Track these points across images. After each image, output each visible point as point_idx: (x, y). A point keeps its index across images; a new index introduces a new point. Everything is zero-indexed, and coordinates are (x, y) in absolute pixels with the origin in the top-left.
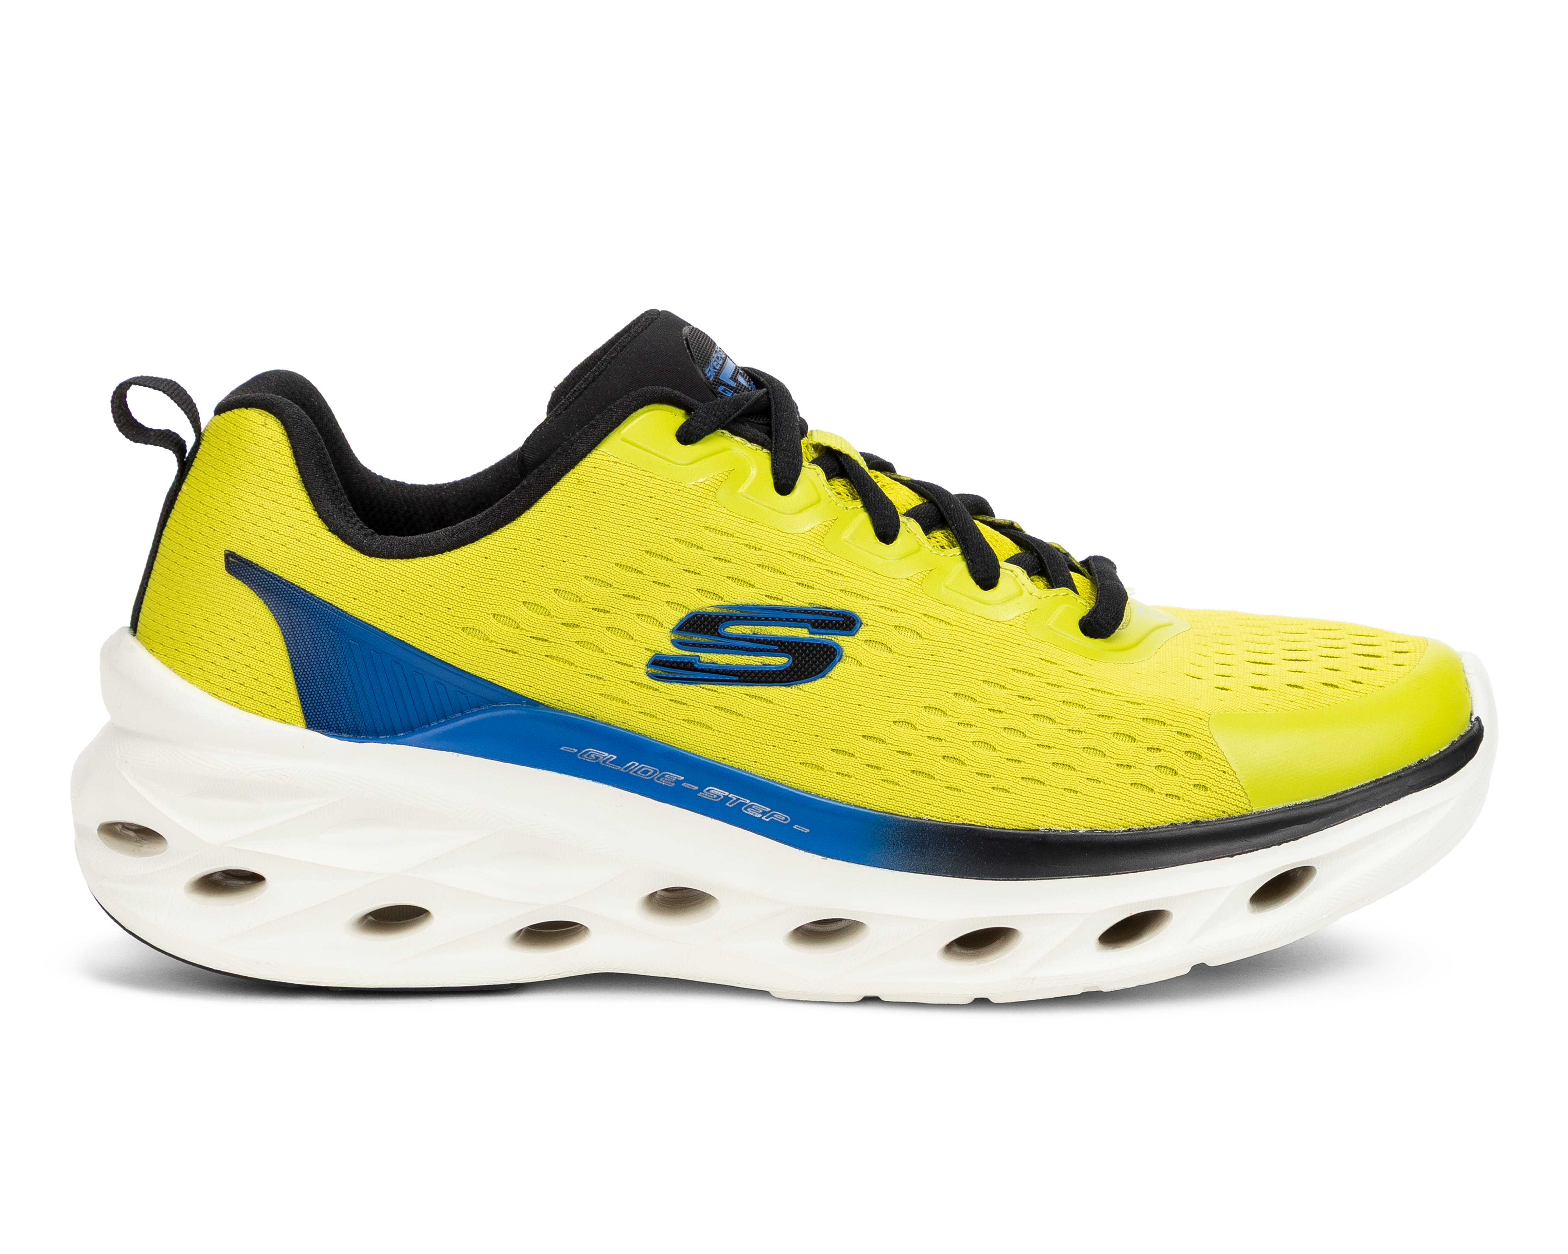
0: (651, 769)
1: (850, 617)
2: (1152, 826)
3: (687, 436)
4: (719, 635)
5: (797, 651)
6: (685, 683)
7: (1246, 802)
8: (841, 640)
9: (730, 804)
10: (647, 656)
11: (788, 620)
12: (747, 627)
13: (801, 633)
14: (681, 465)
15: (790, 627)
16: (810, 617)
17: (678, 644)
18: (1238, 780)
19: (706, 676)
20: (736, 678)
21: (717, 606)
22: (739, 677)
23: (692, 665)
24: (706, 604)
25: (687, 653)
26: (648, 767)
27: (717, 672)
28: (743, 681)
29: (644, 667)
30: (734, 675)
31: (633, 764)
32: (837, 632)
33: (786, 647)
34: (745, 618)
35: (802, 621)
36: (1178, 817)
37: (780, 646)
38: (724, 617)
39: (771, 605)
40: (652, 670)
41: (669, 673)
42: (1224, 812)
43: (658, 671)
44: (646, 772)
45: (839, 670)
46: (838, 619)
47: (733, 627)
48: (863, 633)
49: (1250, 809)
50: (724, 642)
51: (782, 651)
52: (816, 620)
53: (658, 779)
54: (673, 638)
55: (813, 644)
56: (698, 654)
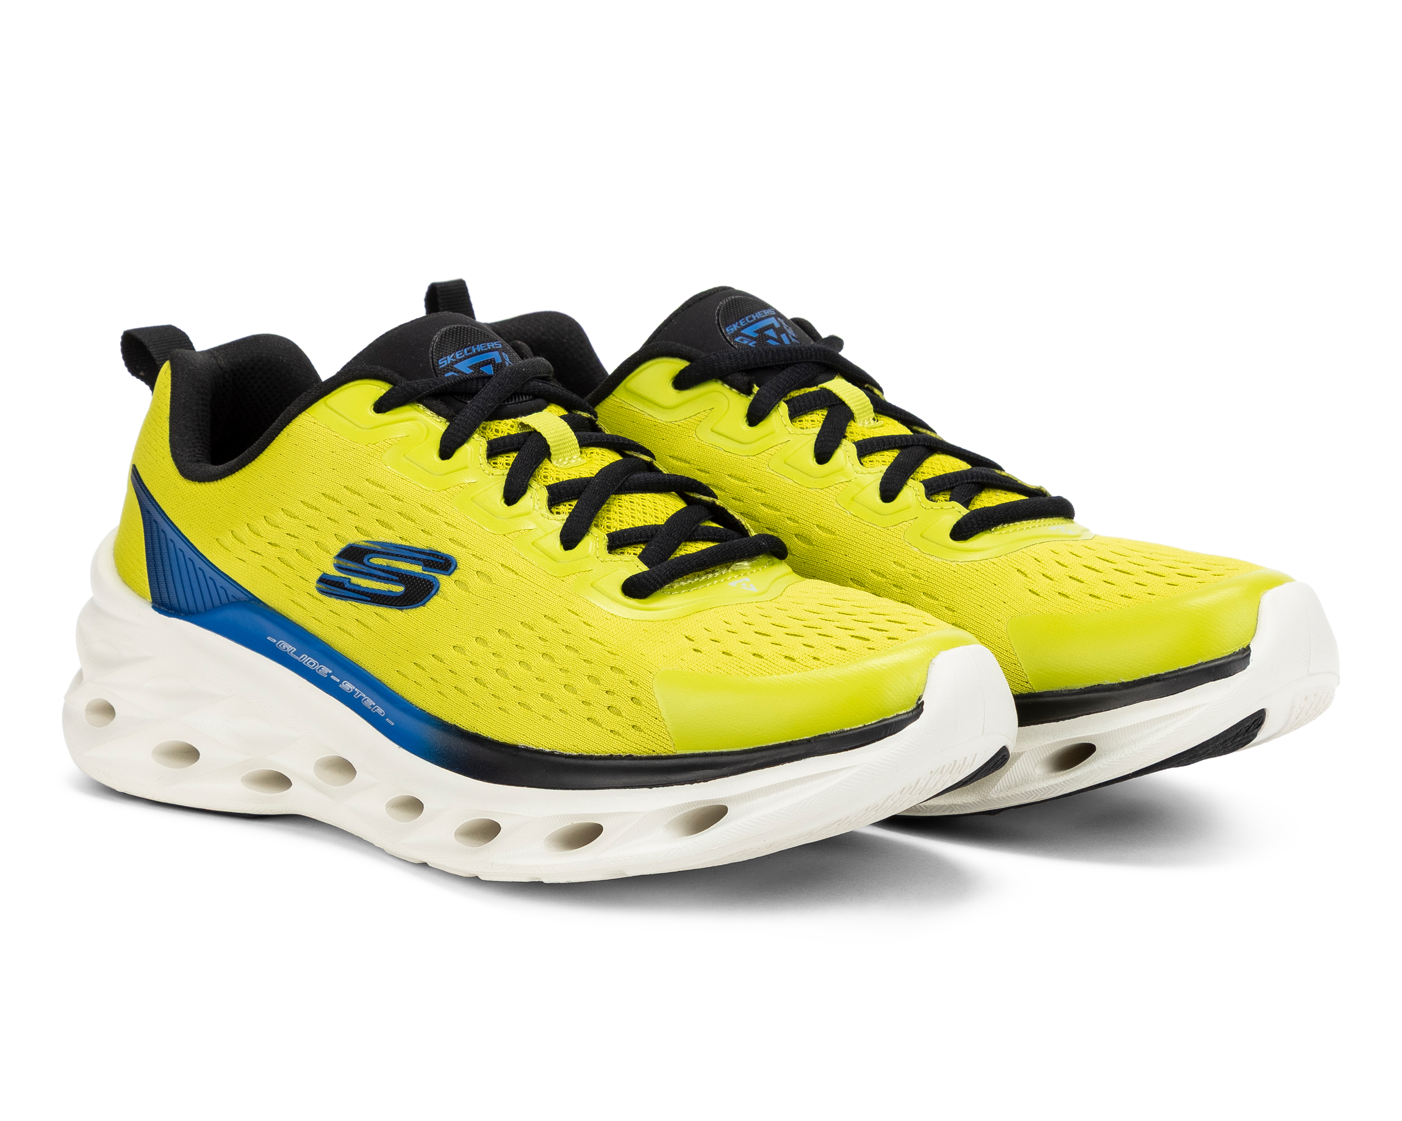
0: (315, 662)
1: (449, 560)
2: (596, 755)
3: (382, 406)
4: (364, 564)
5: (409, 583)
6: (339, 598)
7: (671, 745)
8: (442, 579)
9: (356, 696)
10: (318, 575)
11: (410, 558)
12: (385, 560)
13: (417, 569)
14: (363, 429)
15: (411, 563)
16: (424, 557)
17: (339, 568)
18: (665, 726)
19: (352, 594)
20: (369, 599)
21: (367, 542)
22: (371, 598)
23: (344, 586)
24: (358, 539)
25: (343, 575)
26: (312, 660)
27: (358, 592)
28: (373, 602)
29: (315, 583)
30: (368, 596)
31: (305, 657)
32: (438, 571)
33: (403, 579)
34: (383, 553)
35: (419, 559)
36: (616, 750)
37: (400, 578)
38: (370, 550)
39: (402, 545)
40: (321, 586)
41: (330, 589)
42: (654, 751)
43: (323, 586)
44: (311, 664)
45: (435, 602)
46: (441, 561)
47: (375, 559)
48: (455, 575)
49: (675, 751)
50: (365, 570)
51: (400, 582)
52: (428, 560)
53: (318, 670)
54: (335, 562)
55: (421, 578)
56: (350, 577)
